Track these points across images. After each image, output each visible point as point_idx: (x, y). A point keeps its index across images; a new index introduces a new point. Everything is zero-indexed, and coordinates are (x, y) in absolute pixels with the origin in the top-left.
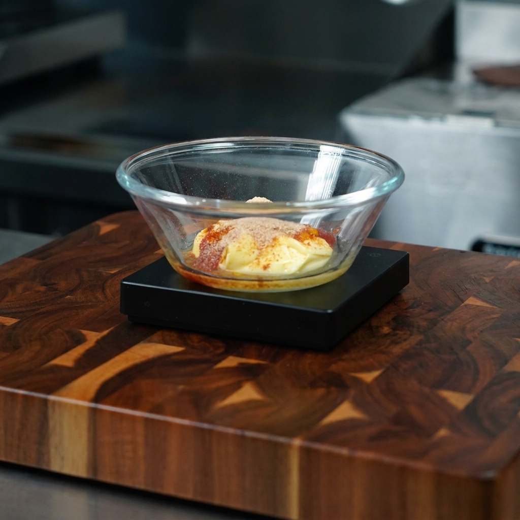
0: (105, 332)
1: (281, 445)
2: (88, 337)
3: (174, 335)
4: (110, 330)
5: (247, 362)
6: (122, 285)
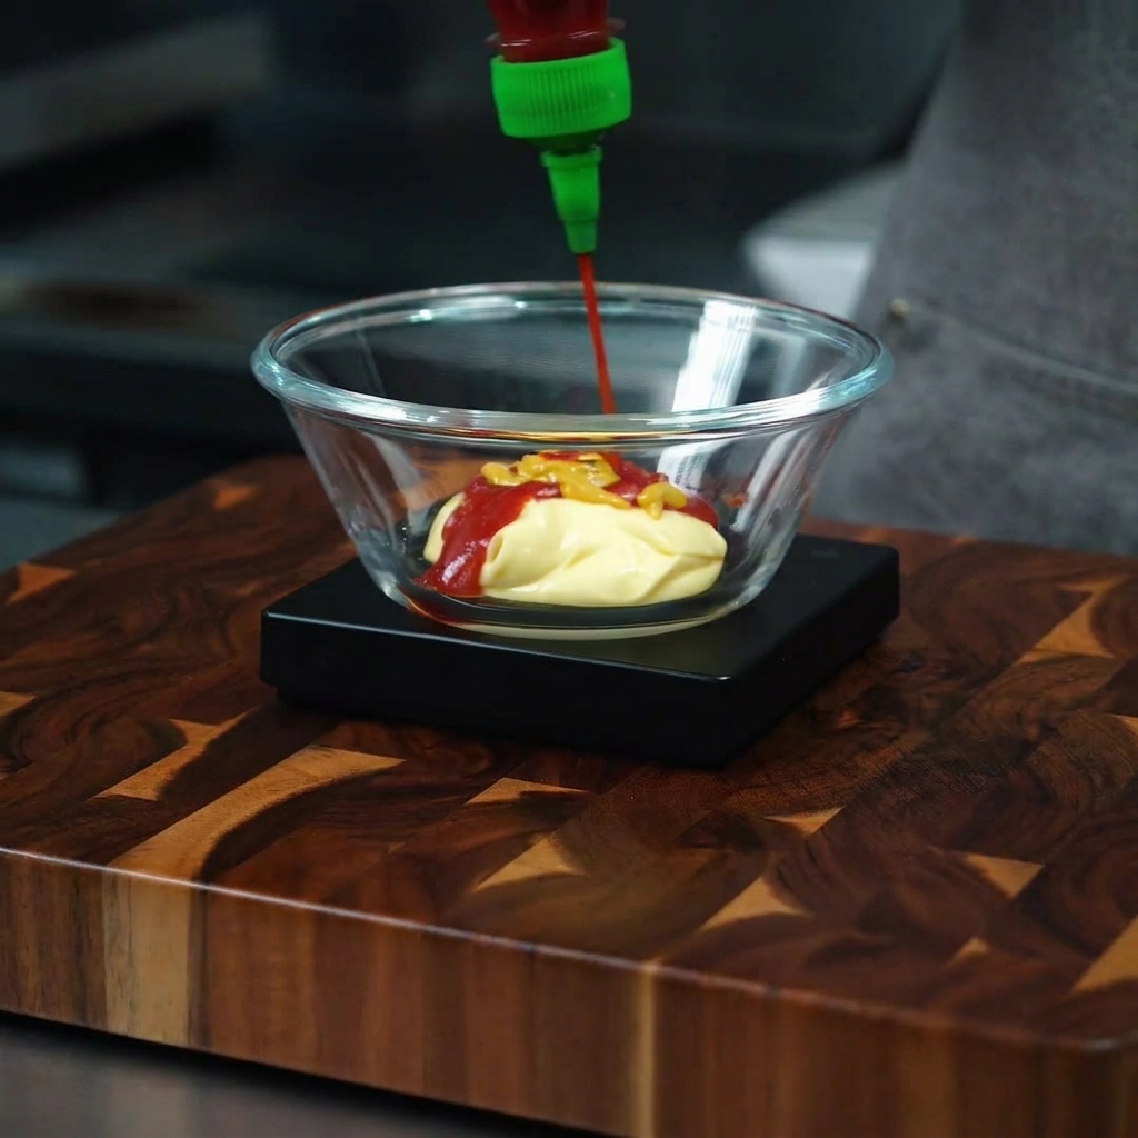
0: (227, 725)
2: (188, 736)
3: (381, 732)
4: (238, 718)
5: (539, 790)
6: (266, 619)
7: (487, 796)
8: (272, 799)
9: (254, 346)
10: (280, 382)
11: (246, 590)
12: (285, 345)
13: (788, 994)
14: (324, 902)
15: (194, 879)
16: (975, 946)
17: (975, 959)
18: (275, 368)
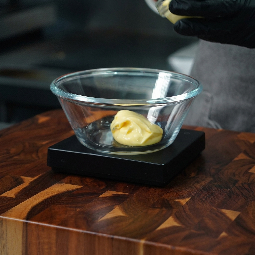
0: (36, 178)
1: (134, 243)
2: (25, 181)
3: (77, 179)
4: (39, 176)
5: (118, 193)
6: (49, 150)
7: (103, 196)
8: (47, 197)
9: (50, 83)
10: (57, 92)
11: (44, 143)
12: (58, 83)
13: (177, 248)
14: (59, 225)
15: (24, 219)
16: (224, 234)
17: (224, 238)
18: (56, 88)
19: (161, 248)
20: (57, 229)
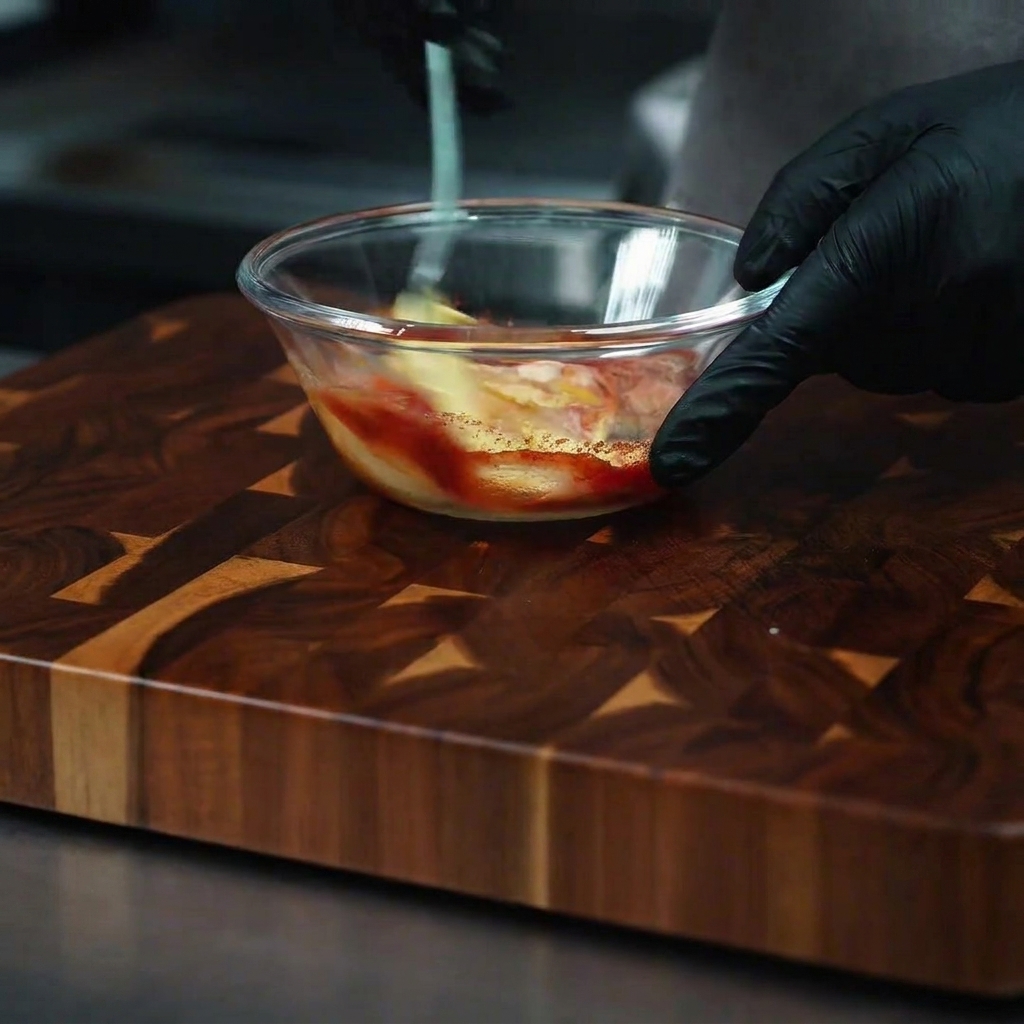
4: (170, 532)
5: (445, 594)
7: (397, 600)
8: (206, 601)
11: (178, 416)
13: (672, 775)
14: (250, 694)
15: (132, 673)
16: (836, 732)
17: (838, 746)
19: (608, 775)
20: (246, 708)
